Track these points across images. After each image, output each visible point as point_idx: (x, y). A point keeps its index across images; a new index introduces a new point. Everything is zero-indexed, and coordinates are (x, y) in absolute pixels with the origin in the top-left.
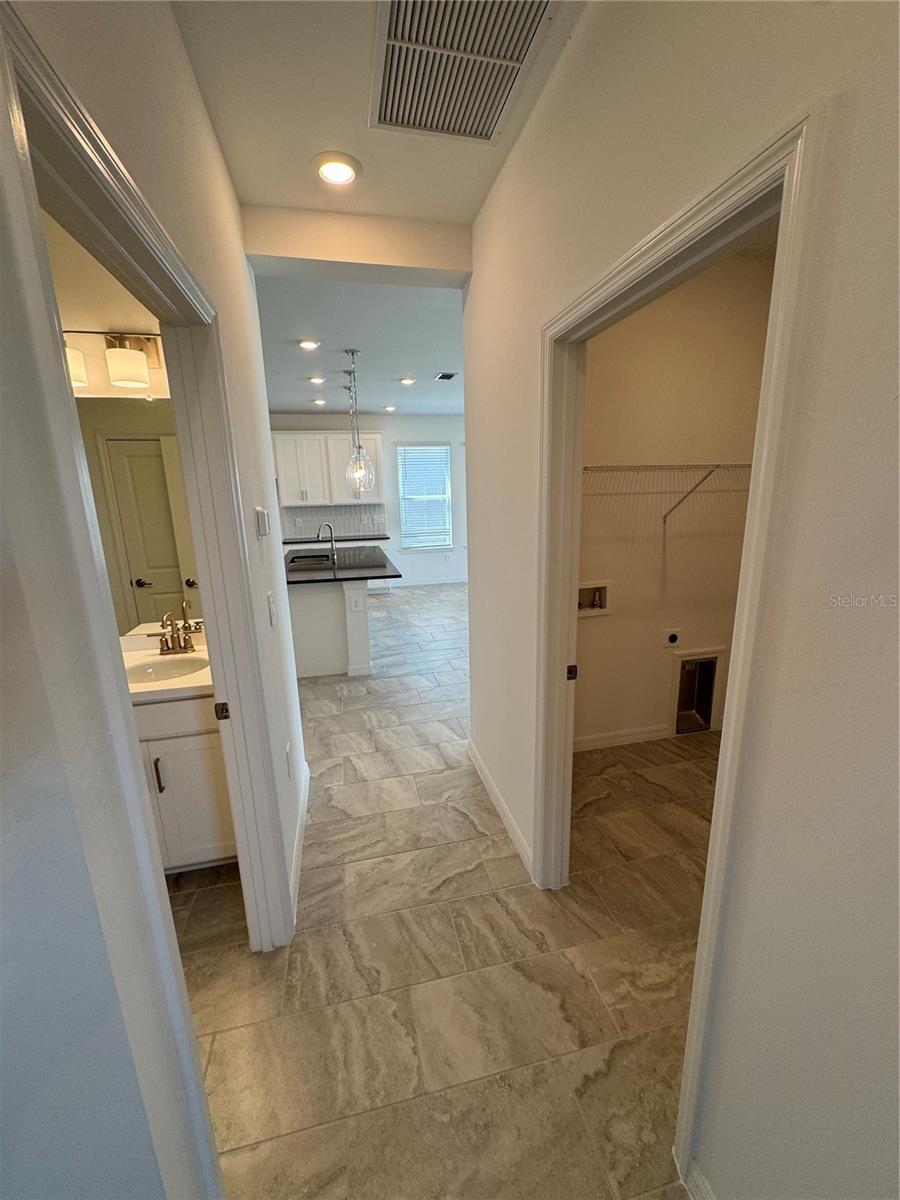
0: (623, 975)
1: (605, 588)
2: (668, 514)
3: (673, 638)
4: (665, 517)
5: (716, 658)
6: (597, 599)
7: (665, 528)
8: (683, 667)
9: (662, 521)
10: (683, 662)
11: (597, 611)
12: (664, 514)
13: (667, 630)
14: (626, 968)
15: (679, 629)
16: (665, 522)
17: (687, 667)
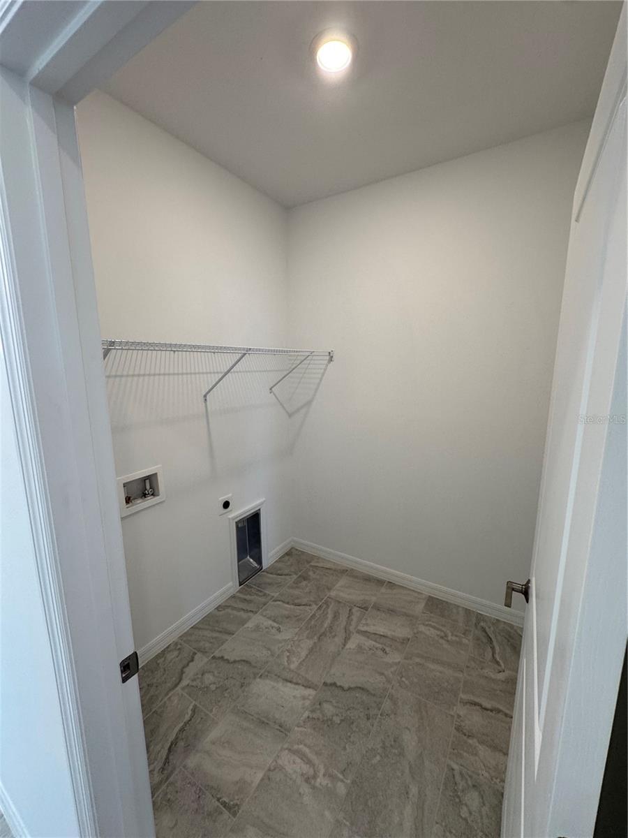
0: (314, 787)
1: (156, 474)
2: (208, 393)
3: (226, 505)
4: (205, 396)
5: (259, 510)
6: (148, 487)
7: (206, 407)
8: (237, 527)
9: (203, 399)
10: (236, 523)
11: (150, 501)
12: (204, 394)
13: (220, 499)
14: (305, 789)
15: (230, 495)
16: (206, 400)
17: (240, 525)
